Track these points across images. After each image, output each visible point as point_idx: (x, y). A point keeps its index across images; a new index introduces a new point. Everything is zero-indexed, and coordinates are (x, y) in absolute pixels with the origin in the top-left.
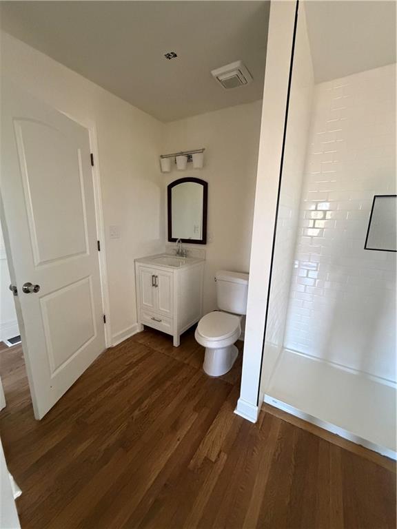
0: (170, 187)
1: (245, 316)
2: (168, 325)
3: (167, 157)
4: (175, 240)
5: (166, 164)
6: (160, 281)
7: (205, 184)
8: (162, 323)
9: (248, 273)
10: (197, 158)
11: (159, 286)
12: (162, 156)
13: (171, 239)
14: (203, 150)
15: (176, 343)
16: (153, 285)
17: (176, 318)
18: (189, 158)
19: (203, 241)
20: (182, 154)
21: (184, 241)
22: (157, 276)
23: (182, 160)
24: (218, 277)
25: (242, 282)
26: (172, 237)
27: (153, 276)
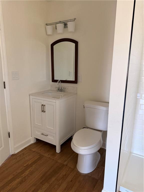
0: (52, 45)
4: (56, 81)
5: (50, 29)
6: (46, 109)
7: (76, 43)
8: (49, 137)
9: (109, 103)
10: (70, 25)
11: (47, 112)
12: (47, 24)
13: (54, 81)
14: (75, 19)
15: (58, 150)
16: (42, 111)
17: (58, 133)
18: (66, 25)
19: (75, 82)
20: (60, 22)
21: (63, 81)
22: (45, 105)
23: (60, 27)
24: (86, 105)
25: (103, 108)
26: (55, 79)
27: (42, 105)
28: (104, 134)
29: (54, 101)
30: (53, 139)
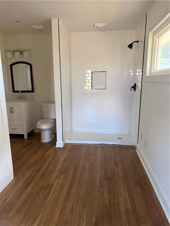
0: (11, 66)
1: (56, 119)
3: (9, 51)
4: (18, 92)
5: (9, 55)
6: (14, 110)
7: (31, 65)
8: (18, 130)
10: (26, 54)
11: (14, 112)
12: (6, 51)
13: (14, 91)
14: (29, 50)
15: (26, 137)
16: (11, 112)
19: (33, 91)
20: (17, 51)
21: (22, 92)
22: (13, 108)
23: (17, 54)
27: (11, 108)
29: (20, 104)
30: (21, 130)
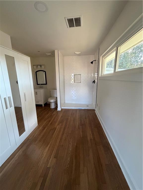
0: (36, 72)
2: (41, 102)
3: (35, 66)
4: (39, 84)
6: (38, 93)
7: (45, 72)
8: (39, 102)
10: (43, 67)
11: (38, 94)
13: (37, 84)
14: (44, 65)
15: (43, 106)
16: (36, 94)
17: (43, 100)
18: (41, 66)
19: (46, 84)
20: (39, 65)
21: (41, 84)
23: (39, 67)
24: (51, 90)
25: (56, 90)
26: (38, 83)
27: (36, 92)
28: (57, 98)
29: (40, 90)
